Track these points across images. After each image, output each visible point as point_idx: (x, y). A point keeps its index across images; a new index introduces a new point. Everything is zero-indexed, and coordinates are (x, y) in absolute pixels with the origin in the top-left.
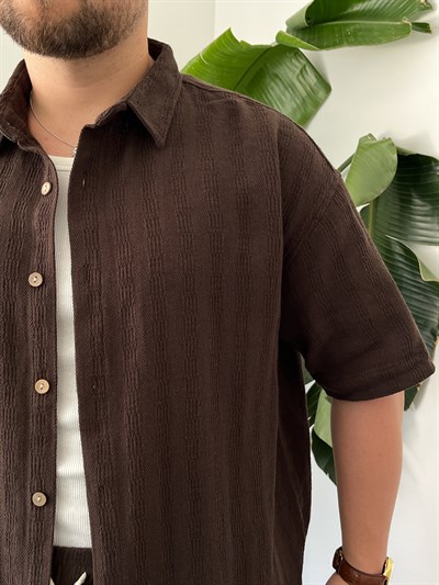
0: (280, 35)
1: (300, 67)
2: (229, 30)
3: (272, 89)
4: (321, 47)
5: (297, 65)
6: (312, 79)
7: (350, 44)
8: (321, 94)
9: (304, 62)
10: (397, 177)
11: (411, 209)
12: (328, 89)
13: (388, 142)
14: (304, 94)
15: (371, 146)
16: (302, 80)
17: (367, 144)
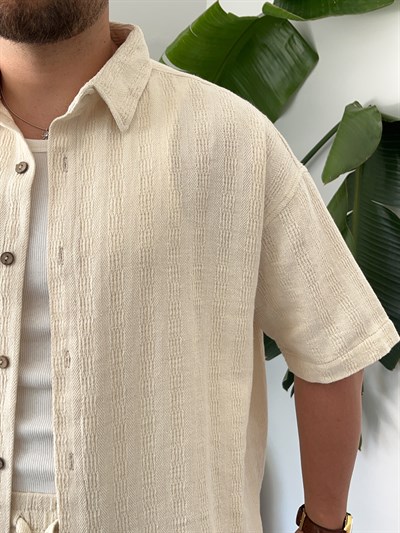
0: (266, 6)
1: (288, 36)
2: (217, 3)
3: (261, 59)
4: (307, 17)
5: (285, 35)
6: (299, 48)
7: (336, 13)
8: (309, 62)
9: (291, 32)
10: (382, 144)
11: (396, 175)
12: (315, 58)
13: (372, 109)
14: (292, 63)
15: (356, 113)
16: (290, 50)
17: (353, 112)
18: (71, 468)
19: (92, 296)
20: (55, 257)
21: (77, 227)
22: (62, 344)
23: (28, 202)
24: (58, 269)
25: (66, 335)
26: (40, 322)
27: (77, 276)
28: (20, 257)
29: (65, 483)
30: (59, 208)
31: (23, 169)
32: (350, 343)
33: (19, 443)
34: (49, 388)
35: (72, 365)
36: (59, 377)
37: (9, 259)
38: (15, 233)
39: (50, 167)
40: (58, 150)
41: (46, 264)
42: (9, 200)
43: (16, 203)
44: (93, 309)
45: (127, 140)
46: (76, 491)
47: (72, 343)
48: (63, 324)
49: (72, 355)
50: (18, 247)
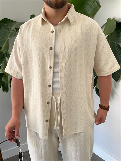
1: (93, 1)
3: (86, 6)
6: (96, 4)
8: (98, 8)
10: (116, 28)
12: (100, 6)
13: (114, 19)
14: (94, 8)
16: (94, 4)
17: (109, 20)
18: (63, 86)
19: (67, 55)
20: (60, 48)
21: (64, 43)
22: (61, 64)
23: (54, 38)
24: (60, 51)
25: (62, 63)
26: (57, 60)
27: (64, 52)
28: (53, 48)
29: (61, 89)
30: (60, 39)
31: (53, 32)
32: (111, 67)
33: (53, 82)
34: (59, 73)
35: (63, 68)
36: (61, 70)
37: (51, 49)
38: (52, 44)
39: (58, 32)
40: (59, 28)
41: (58, 50)
42: (51, 38)
43: (52, 38)
44: (67, 58)
45: (72, 26)
46: (64, 91)
47: (63, 64)
48: (61, 61)
49: (63, 66)
50: (53, 46)
